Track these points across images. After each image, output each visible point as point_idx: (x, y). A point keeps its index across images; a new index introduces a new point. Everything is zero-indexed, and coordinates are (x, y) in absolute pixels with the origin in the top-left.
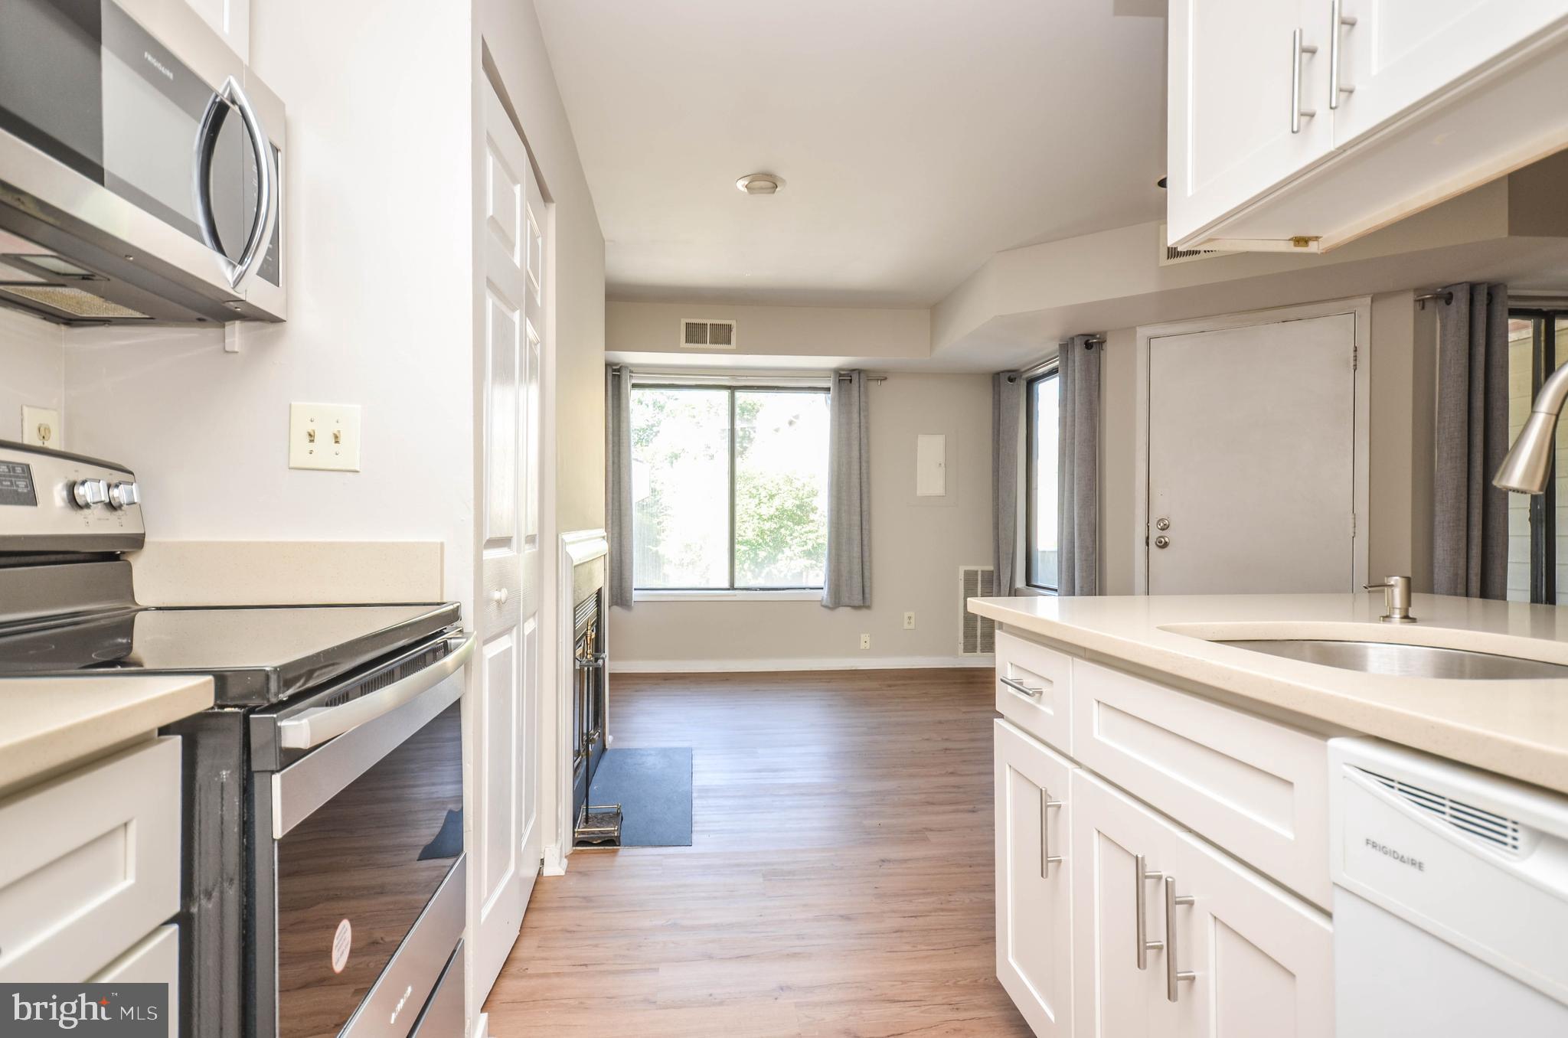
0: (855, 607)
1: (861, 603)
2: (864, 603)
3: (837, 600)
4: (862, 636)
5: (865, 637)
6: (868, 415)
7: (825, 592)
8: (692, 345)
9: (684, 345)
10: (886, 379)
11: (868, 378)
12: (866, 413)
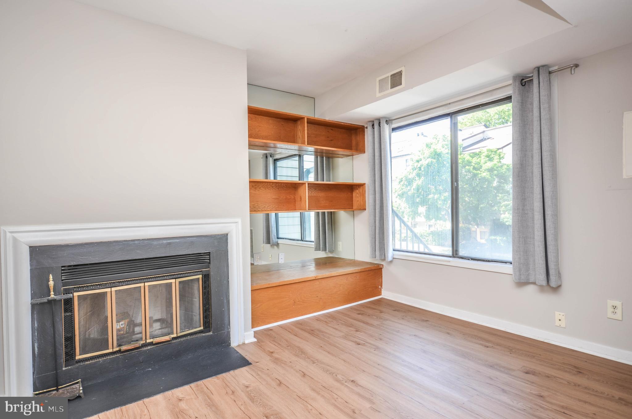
0: (542, 286)
2: (548, 284)
6: (550, 107)
7: (511, 266)
8: (382, 94)
9: (378, 95)
10: (577, 66)
11: (550, 73)
12: (546, 105)
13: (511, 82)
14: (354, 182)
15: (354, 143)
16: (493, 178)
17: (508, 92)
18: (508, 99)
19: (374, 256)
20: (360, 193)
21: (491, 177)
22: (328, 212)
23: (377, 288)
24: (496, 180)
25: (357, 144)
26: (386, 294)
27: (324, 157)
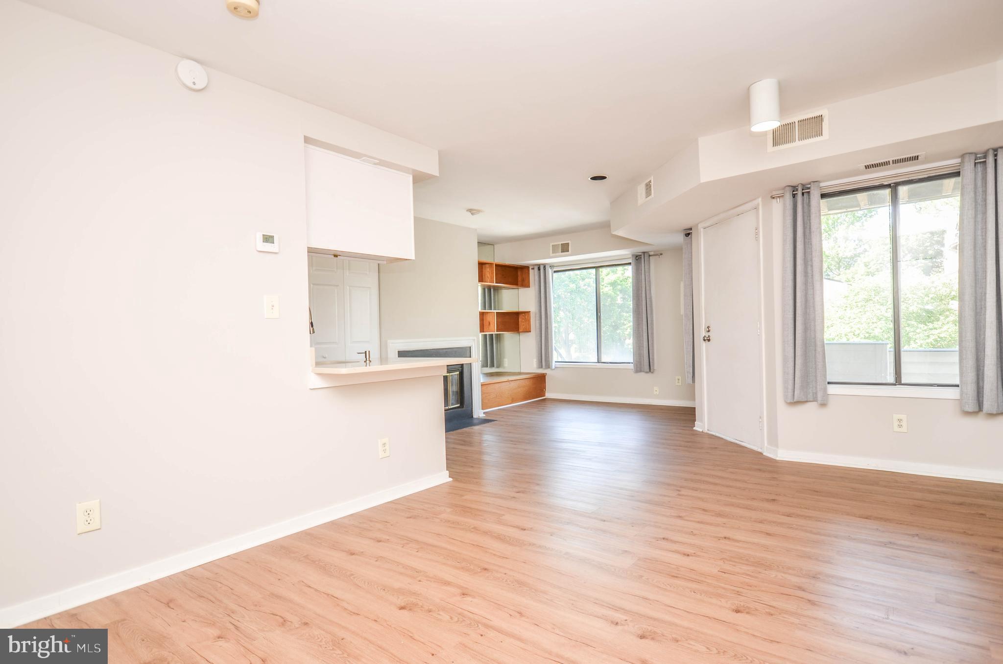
0: (647, 372)
1: (648, 370)
2: (650, 369)
3: (638, 369)
4: (655, 387)
5: (656, 388)
6: (649, 275)
7: (632, 364)
8: (554, 254)
9: (551, 255)
10: (661, 254)
11: (650, 256)
12: (648, 274)
13: (630, 256)
14: (520, 310)
15: (520, 279)
16: (617, 294)
17: (630, 261)
18: (630, 264)
19: (541, 366)
20: (526, 319)
21: (614, 293)
22: (495, 334)
23: (543, 390)
24: (621, 295)
25: (523, 280)
26: (549, 395)
27: (492, 290)
